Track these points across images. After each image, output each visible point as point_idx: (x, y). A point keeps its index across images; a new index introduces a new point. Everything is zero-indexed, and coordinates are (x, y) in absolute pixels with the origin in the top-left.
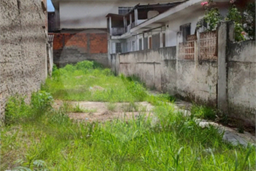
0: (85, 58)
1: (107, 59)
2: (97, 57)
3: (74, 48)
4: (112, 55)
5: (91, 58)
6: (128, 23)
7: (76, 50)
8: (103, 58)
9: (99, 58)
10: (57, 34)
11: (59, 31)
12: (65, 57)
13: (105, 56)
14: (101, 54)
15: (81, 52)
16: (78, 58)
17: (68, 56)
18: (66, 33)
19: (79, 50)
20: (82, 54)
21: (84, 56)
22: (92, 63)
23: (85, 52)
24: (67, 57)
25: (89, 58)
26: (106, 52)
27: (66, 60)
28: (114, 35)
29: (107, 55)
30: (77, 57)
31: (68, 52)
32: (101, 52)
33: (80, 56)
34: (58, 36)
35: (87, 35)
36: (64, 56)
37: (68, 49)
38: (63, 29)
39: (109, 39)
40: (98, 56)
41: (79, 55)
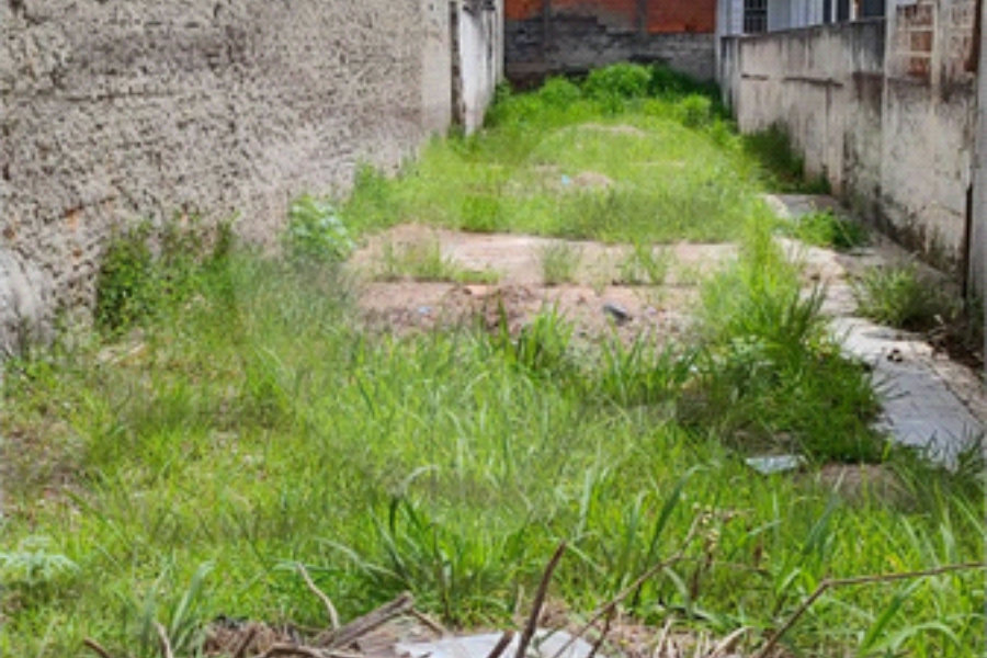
0: (627, 53)
1: (712, 55)
2: (672, 48)
3: (584, 14)
4: (726, 40)
5: (650, 53)
7: (593, 20)
8: (695, 51)
9: (680, 52)
12: (548, 50)
13: (705, 46)
14: (688, 35)
15: (611, 30)
16: (600, 53)
17: (558, 43)
19: (601, 21)
20: (617, 37)
21: (622, 47)
22: (646, 73)
23: (624, 29)
24: (557, 49)
25: (640, 51)
26: (711, 29)
27: (553, 62)
29: (712, 42)
30: (594, 47)
31: (564, 28)
32: (691, 30)
33: (608, 46)
36: (546, 44)
37: (561, 18)
40: (678, 45)
41: (604, 40)
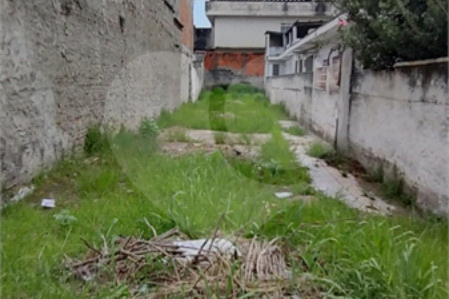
1: (263, 82)
2: (252, 80)
3: (227, 69)
4: (268, 78)
6: (288, 42)
7: (230, 71)
8: (258, 81)
9: (254, 81)
10: (210, 53)
11: (212, 50)
13: (261, 80)
15: (235, 74)
16: (231, 80)
17: (220, 77)
18: (219, 52)
19: (232, 71)
20: (236, 76)
21: (238, 79)
26: (263, 74)
28: (271, 56)
29: (264, 78)
30: (229, 78)
31: (221, 73)
32: (257, 75)
34: (211, 55)
35: (242, 55)
37: (221, 70)
38: (218, 48)
39: (266, 59)
40: (254, 79)
41: (232, 77)
